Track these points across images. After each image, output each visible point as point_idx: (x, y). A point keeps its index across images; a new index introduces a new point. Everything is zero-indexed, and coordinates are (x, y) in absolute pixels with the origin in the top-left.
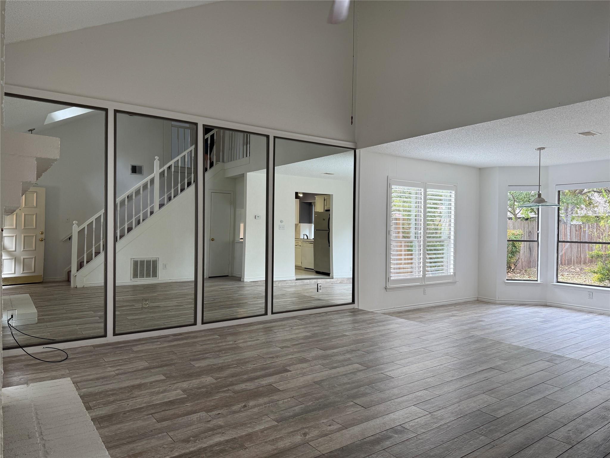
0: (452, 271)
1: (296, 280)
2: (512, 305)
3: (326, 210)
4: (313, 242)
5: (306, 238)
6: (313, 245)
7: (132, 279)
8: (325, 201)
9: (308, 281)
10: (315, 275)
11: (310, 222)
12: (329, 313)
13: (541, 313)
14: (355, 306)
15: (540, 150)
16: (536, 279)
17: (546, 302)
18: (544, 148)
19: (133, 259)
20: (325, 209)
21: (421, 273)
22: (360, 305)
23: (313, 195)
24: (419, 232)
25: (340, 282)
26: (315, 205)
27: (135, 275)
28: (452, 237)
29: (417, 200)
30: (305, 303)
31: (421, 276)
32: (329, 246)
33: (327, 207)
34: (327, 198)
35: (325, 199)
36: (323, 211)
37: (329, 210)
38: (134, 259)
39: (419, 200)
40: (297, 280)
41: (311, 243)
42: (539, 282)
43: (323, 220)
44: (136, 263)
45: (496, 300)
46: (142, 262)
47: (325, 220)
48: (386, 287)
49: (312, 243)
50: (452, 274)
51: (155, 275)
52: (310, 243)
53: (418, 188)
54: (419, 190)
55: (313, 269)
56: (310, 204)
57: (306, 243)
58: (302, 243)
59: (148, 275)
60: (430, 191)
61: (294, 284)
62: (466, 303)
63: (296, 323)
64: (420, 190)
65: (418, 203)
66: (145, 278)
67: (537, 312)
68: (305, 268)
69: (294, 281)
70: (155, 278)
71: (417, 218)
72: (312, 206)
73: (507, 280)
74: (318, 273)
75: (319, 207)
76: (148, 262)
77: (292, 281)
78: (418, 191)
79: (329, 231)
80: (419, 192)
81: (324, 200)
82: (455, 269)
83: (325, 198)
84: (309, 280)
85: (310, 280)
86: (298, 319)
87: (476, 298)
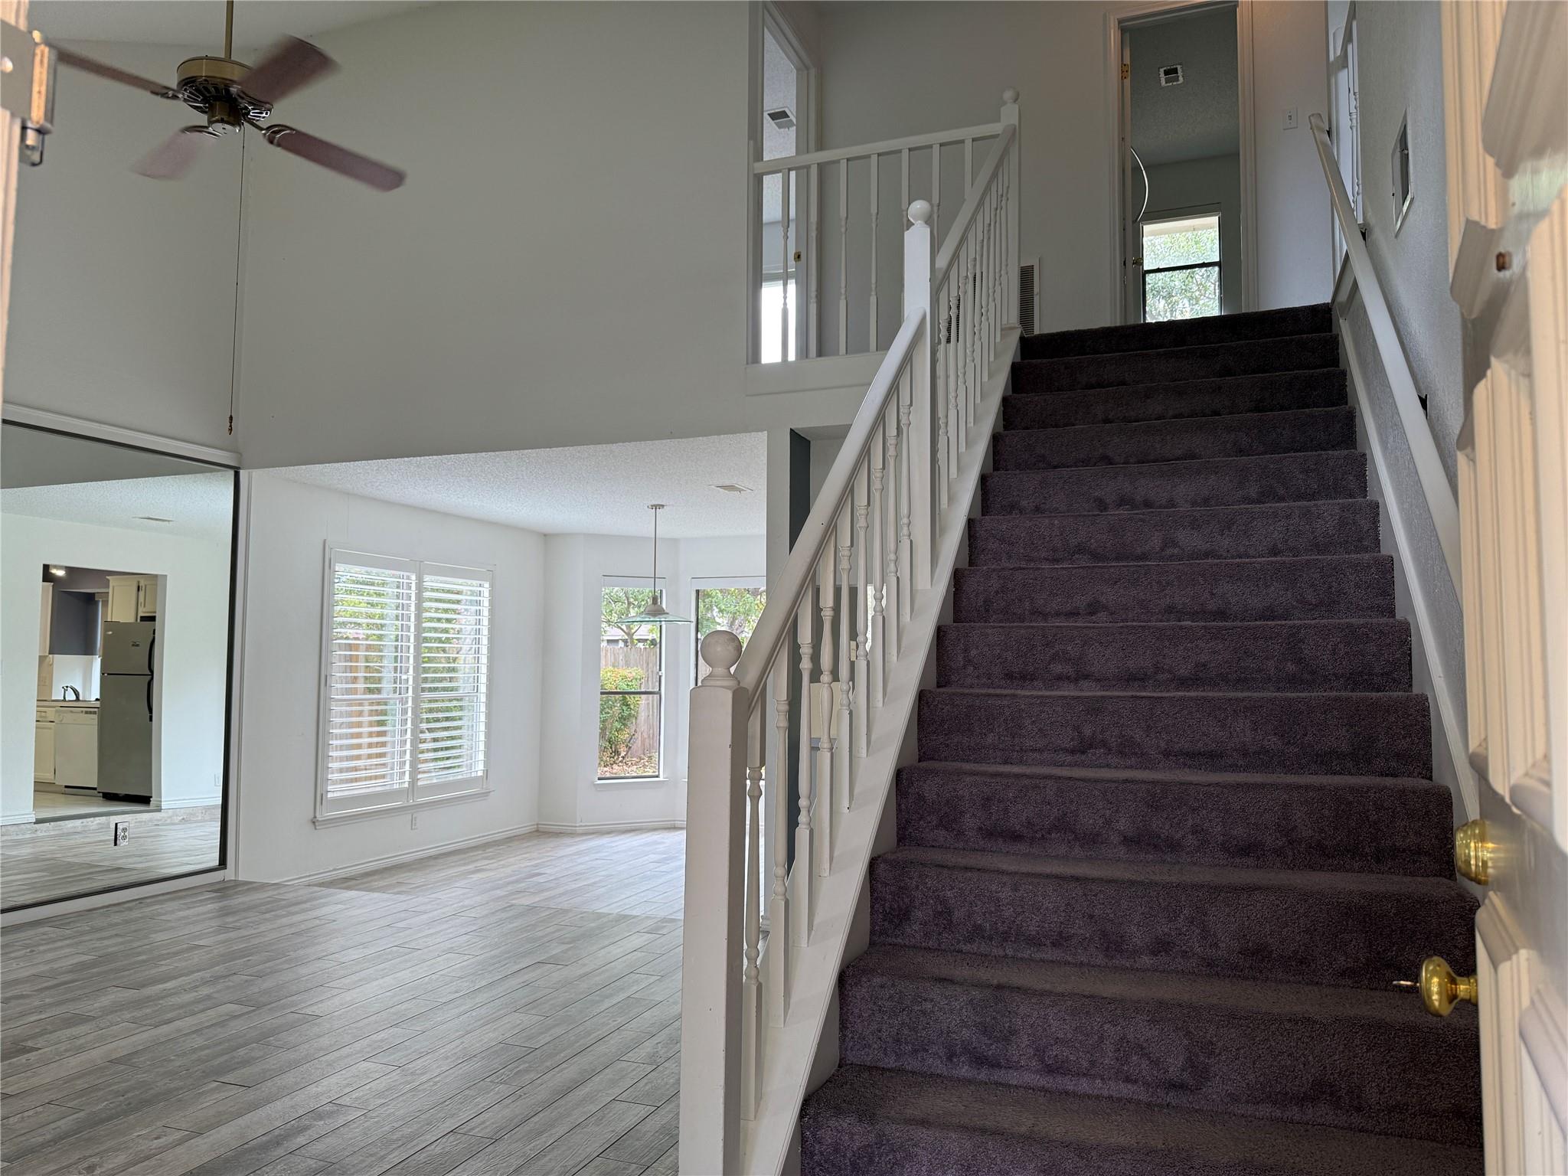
0: (481, 766)
1: (35, 823)
2: (609, 832)
3: (141, 617)
4: (96, 710)
5: (71, 696)
6: (95, 717)
8: (142, 593)
9: (78, 823)
10: (99, 806)
11: (88, 649)
12: (148, 901)
13: (663, 843)
14: (228, 874)
15: (656, 509)
16: (657, 774)
17: (675, 821)
18: (663, 506)
20: (141, 614)
21: (407, 778)
22: (242, 868)
23: (101, 575)
24: (404, 677)
25: (183, 819)
26: (106, 603)
28: (483, 689)
29: (401, 601)
30: (70, 882)
31: (406, 785)
32: (151, 720)
33: (144, 610)
34: (148, 585)
35: (139, 587)
36: (132, 620)
37: (153, 619)
39: (404, 602)
40: (39, 821)
41: (91, 713)
42: (661, 778)
43: (133, 645)
45: (576, 827)
47: (138, 645)
48: (315, 817)
49: (95, 713)
50: (480, 774)
52: (86, 713)
53: (402, 573)
54: (405, 577)
55: (95, 789)
56: (90, 600)
57: (71, 712)
58: (57, 711)
60: (430, 581)
61: (28, 836)
62: (510, 840)
63: (45, 937)
64: (408, 578)
65: (403, 609)
67: (656, 843)
68: (66, 787)
69: (28, 826)
71: (400, 644)
72: (96, 603)
73: (599, 779)
74: (110, 797)
75: (118, 609)
77: (22, 826)
78: (401, 580)
79: (152, 678)
80: (405, 581)
81: (138, 590)
82: (486, 763)
83: (142, 584)
84: (81, 821)
85: (84, 820)
86: (50, 924)
87: (534, 825)
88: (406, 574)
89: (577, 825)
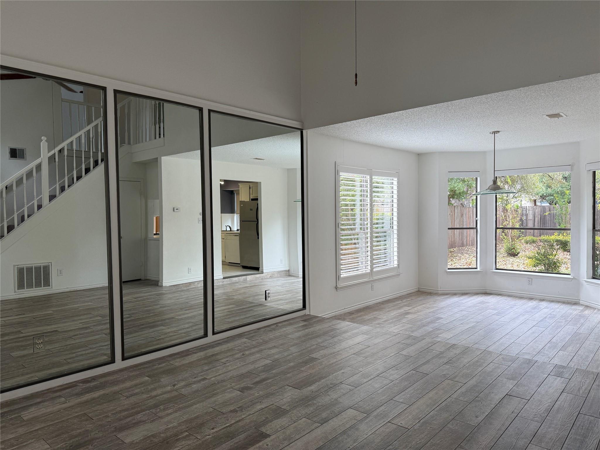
0: (396, 262)
2: (455, 294)
3: (251, 199)
4: (238, 234)
5: (228, 229)
6: (238, 237)
7: (17, 291)
8: (251, 190)
9: (236, 279)
10: (241, 271)
11: (232, 211)
12: (280, 325)
14: (306, 312)
15: (495, 134)
16: (475, 267)
17: (486, 290)
18: (499, 132)
19: (17, 266)
20: (251, 198)
21: (369, 267)
22: (313, 310)
23: (236, 183)
24: (366, 223)
25: (271, 276)
26: (238, 194)
27: (21, 286)
28: (395, 227)
29: (363, 188)
31: (369, 271)
32: (258, 238)
33: (252, 196)
34: (254, 186)
35: (250, 187)
36: (248, 200)
37: (257, 199)
38: (19, 266)
39: (364, 189)
40: (224, 278)
41: (236, 236)
42: (478, 269)
43: (250, 210)
44: (21, 271)
45: (438, 291)
46: (29, 269)
47: (252, 210)
48: (337, 286)
49: (238, 236)
50: (395, 266)
51: (47, 283)
52: (235, 236)
53: (363, 175)
54: (364, 177)
55: (240, 264)
56: (232, 192)
57: (230, 235)
58: (225, 235)
59: (38, 285)
60: (376, 178)
61: (221, 284)
62: (409, 295)
63: (246, 345)
64: (365, 178)
65: (364, 192)
66: (34, 289)
68: (229, 263)
69: (221, 280)
70: (48, 287)
71: (363, 208)
72: (234, 194)
73: (449, 269)
74: (245, 267)
75: (243, 196)
76: (38, 269)
77: (219, 280)
78: (362, 179)
79: (258, 222)
80: (364, 179)
81: (250, 189)
82: (399, 261)
83: (251, 186)
85: (239, 278)
86: (246, 336)
87: (417, 288)
88: (364, 176)
89: (439, 290)
